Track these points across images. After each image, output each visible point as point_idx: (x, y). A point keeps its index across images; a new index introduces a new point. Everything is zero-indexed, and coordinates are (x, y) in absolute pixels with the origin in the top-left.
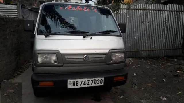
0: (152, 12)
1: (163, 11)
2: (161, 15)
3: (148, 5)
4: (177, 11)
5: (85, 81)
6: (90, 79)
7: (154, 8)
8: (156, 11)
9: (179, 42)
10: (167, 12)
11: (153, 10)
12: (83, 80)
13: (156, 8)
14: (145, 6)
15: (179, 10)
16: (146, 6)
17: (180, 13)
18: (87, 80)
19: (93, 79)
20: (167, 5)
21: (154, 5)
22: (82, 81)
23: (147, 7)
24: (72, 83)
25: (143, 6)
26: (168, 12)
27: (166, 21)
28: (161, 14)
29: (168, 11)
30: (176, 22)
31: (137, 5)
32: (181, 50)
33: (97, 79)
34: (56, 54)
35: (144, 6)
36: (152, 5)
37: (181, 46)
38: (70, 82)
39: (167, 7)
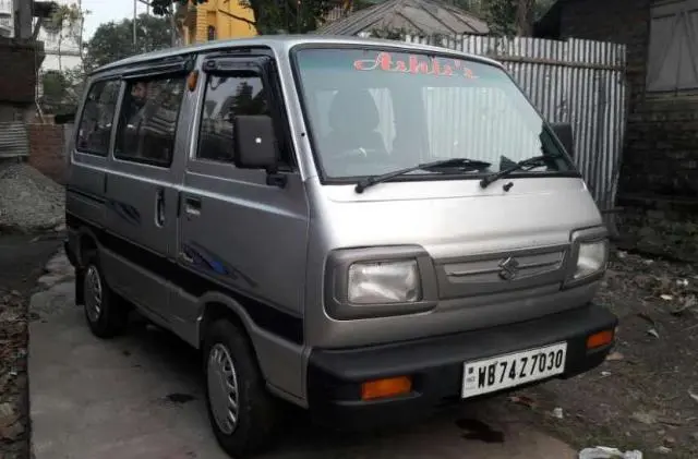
0: (517, 69)
1: (552, 65)
2: (547, 83)
3: (500, 40)
4: (597, 68)
5: (514, 363)
6: (529, 354)
7: (523, 55)
8: (529, 66)
9: (607, 187)
10: (565, 69)
11: (521, 61)
12: (509, 359)
13: (530, 55)
14: (492, 47)
15: (603, 63)
16: (496, 45)
17: (608, 73)
18: (517, 357)
19: (536, 352)
20: (566, 44)
21: (523, 40)
22: (504, 364)
23: (499, 48)
24: (476, 374)
25: (485, 45)
26: (570, 69)
27: (562, 104)
28: (547, 78)
29: (569, 66)
30: (596, 109)
31: (462, 40)
32: (612, 215)
33: (547, 350)
34: (415, 262)
35: (489, 43)
36: (516, 40)
37: (613, 200)
38: (471, 370)
39: (566, 49)
